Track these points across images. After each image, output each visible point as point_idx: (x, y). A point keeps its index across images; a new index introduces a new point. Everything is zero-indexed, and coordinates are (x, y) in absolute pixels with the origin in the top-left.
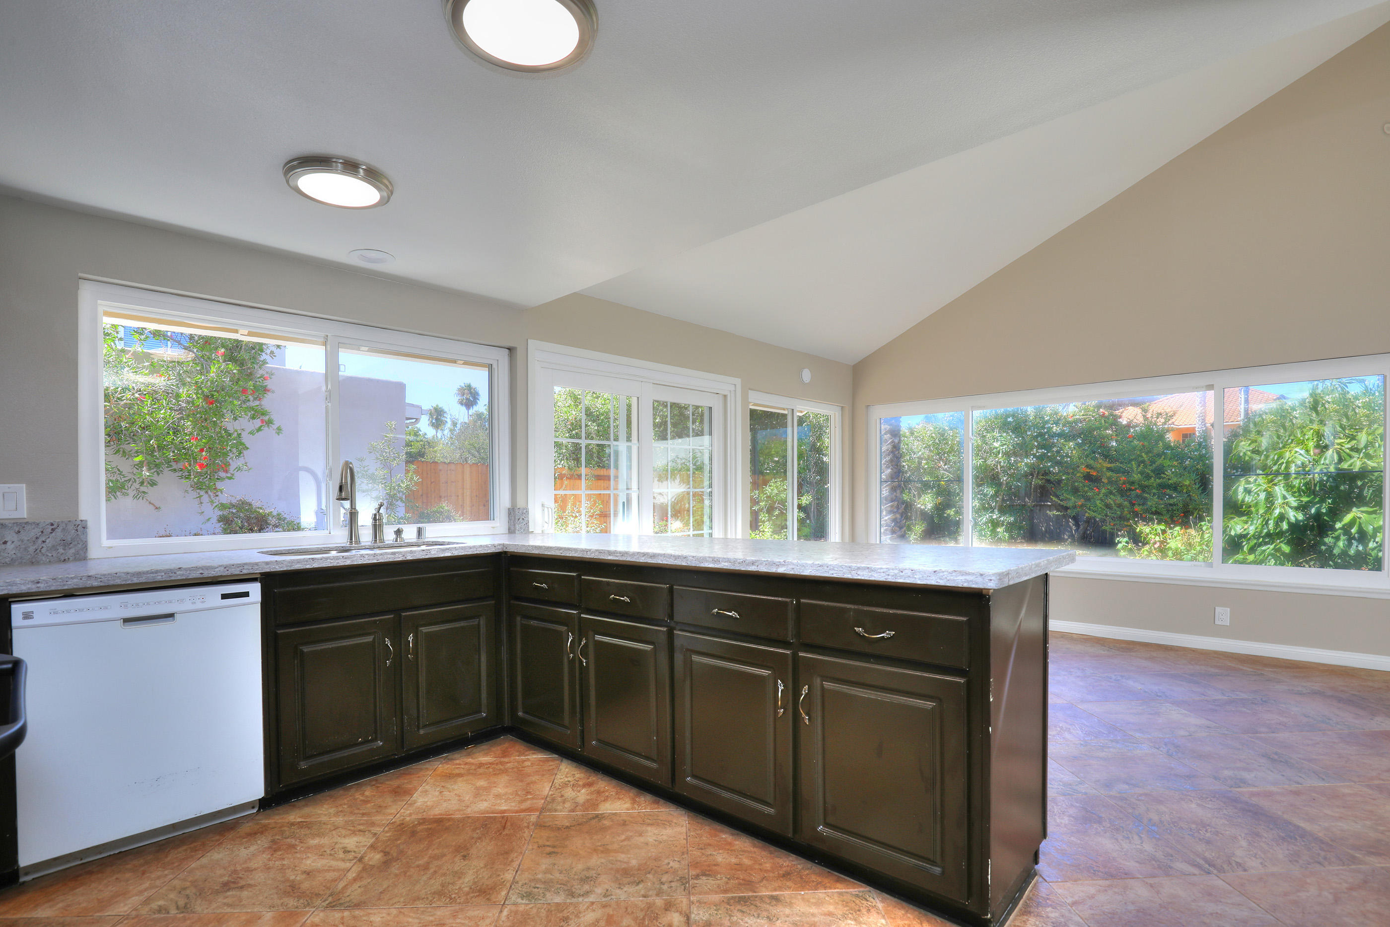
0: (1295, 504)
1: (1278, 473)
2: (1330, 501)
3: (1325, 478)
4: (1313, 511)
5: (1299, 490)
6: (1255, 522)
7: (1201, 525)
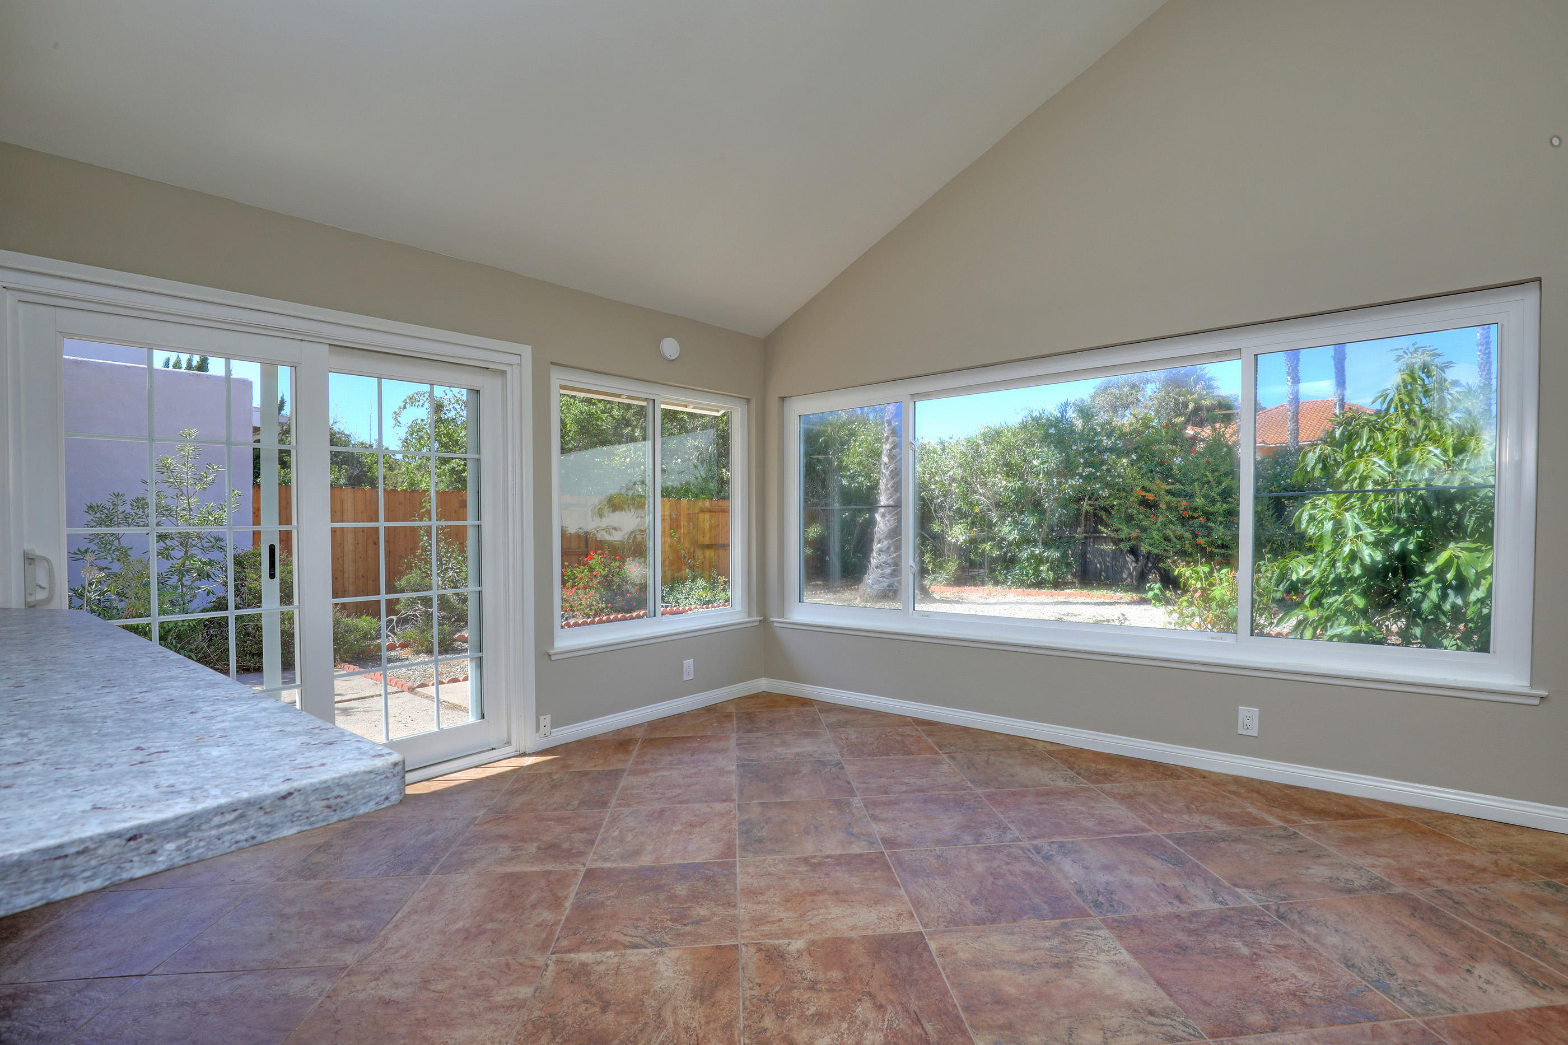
0: (1371, 539)
1: (1351, 492)
2: (1419, 533)
3: (1413, 501)
4: (1396, 547)
5: (1380, 517)
6: (1319, 563)
7: (1259, 565)
